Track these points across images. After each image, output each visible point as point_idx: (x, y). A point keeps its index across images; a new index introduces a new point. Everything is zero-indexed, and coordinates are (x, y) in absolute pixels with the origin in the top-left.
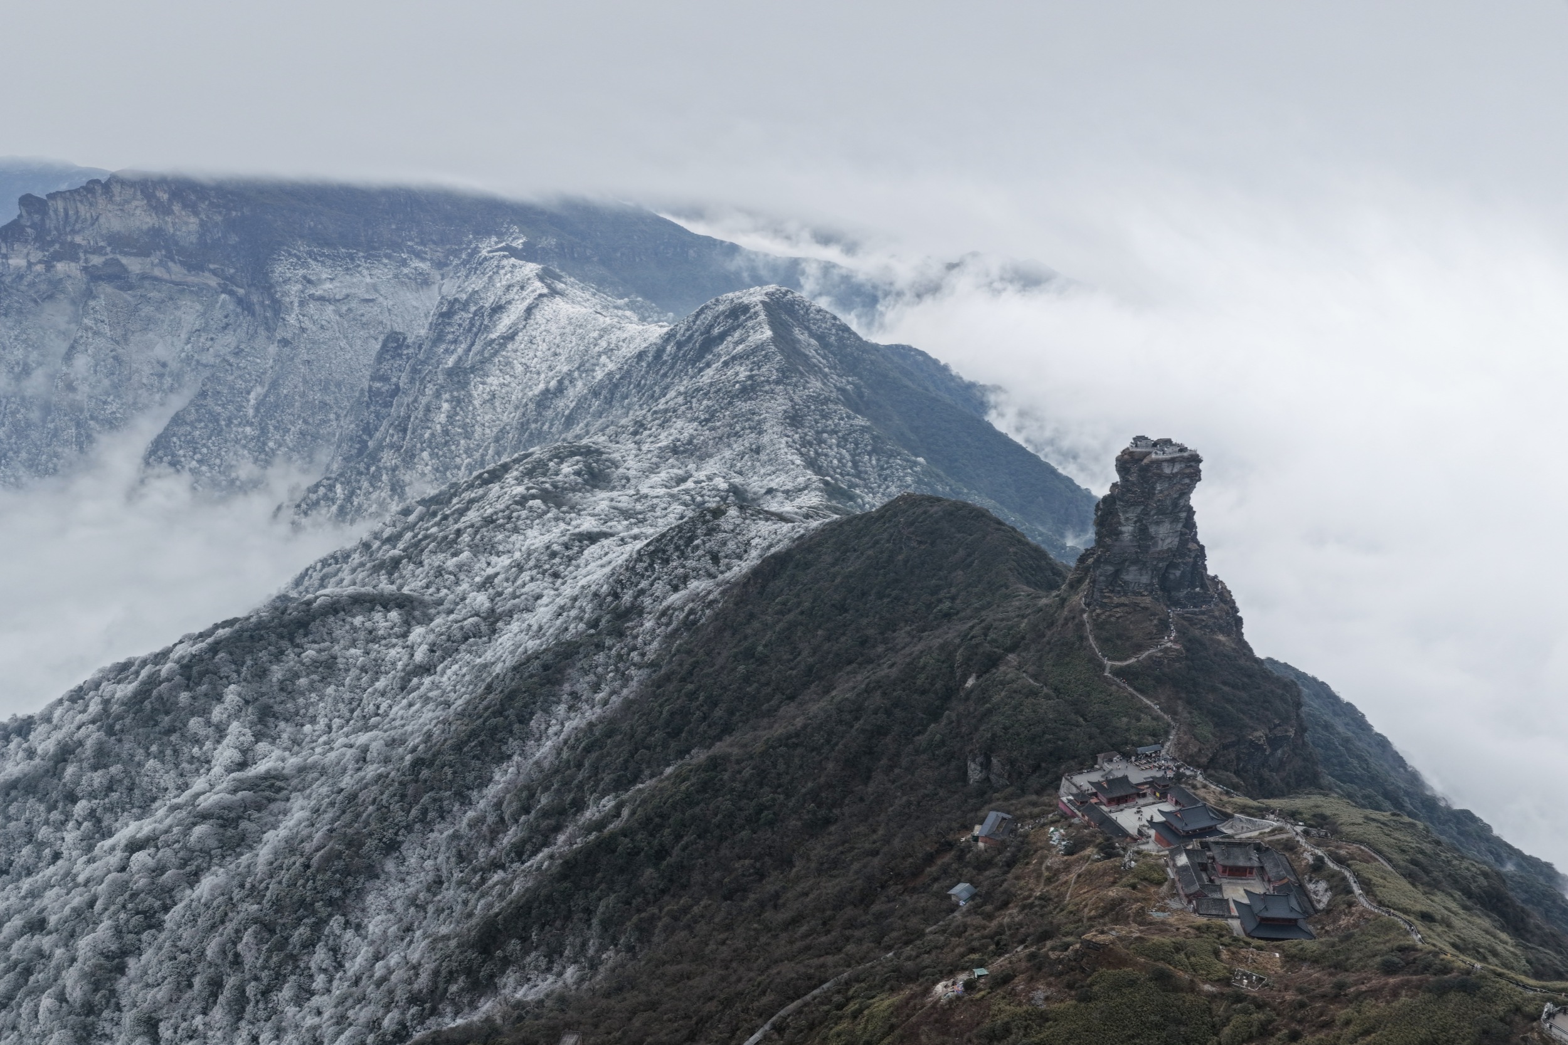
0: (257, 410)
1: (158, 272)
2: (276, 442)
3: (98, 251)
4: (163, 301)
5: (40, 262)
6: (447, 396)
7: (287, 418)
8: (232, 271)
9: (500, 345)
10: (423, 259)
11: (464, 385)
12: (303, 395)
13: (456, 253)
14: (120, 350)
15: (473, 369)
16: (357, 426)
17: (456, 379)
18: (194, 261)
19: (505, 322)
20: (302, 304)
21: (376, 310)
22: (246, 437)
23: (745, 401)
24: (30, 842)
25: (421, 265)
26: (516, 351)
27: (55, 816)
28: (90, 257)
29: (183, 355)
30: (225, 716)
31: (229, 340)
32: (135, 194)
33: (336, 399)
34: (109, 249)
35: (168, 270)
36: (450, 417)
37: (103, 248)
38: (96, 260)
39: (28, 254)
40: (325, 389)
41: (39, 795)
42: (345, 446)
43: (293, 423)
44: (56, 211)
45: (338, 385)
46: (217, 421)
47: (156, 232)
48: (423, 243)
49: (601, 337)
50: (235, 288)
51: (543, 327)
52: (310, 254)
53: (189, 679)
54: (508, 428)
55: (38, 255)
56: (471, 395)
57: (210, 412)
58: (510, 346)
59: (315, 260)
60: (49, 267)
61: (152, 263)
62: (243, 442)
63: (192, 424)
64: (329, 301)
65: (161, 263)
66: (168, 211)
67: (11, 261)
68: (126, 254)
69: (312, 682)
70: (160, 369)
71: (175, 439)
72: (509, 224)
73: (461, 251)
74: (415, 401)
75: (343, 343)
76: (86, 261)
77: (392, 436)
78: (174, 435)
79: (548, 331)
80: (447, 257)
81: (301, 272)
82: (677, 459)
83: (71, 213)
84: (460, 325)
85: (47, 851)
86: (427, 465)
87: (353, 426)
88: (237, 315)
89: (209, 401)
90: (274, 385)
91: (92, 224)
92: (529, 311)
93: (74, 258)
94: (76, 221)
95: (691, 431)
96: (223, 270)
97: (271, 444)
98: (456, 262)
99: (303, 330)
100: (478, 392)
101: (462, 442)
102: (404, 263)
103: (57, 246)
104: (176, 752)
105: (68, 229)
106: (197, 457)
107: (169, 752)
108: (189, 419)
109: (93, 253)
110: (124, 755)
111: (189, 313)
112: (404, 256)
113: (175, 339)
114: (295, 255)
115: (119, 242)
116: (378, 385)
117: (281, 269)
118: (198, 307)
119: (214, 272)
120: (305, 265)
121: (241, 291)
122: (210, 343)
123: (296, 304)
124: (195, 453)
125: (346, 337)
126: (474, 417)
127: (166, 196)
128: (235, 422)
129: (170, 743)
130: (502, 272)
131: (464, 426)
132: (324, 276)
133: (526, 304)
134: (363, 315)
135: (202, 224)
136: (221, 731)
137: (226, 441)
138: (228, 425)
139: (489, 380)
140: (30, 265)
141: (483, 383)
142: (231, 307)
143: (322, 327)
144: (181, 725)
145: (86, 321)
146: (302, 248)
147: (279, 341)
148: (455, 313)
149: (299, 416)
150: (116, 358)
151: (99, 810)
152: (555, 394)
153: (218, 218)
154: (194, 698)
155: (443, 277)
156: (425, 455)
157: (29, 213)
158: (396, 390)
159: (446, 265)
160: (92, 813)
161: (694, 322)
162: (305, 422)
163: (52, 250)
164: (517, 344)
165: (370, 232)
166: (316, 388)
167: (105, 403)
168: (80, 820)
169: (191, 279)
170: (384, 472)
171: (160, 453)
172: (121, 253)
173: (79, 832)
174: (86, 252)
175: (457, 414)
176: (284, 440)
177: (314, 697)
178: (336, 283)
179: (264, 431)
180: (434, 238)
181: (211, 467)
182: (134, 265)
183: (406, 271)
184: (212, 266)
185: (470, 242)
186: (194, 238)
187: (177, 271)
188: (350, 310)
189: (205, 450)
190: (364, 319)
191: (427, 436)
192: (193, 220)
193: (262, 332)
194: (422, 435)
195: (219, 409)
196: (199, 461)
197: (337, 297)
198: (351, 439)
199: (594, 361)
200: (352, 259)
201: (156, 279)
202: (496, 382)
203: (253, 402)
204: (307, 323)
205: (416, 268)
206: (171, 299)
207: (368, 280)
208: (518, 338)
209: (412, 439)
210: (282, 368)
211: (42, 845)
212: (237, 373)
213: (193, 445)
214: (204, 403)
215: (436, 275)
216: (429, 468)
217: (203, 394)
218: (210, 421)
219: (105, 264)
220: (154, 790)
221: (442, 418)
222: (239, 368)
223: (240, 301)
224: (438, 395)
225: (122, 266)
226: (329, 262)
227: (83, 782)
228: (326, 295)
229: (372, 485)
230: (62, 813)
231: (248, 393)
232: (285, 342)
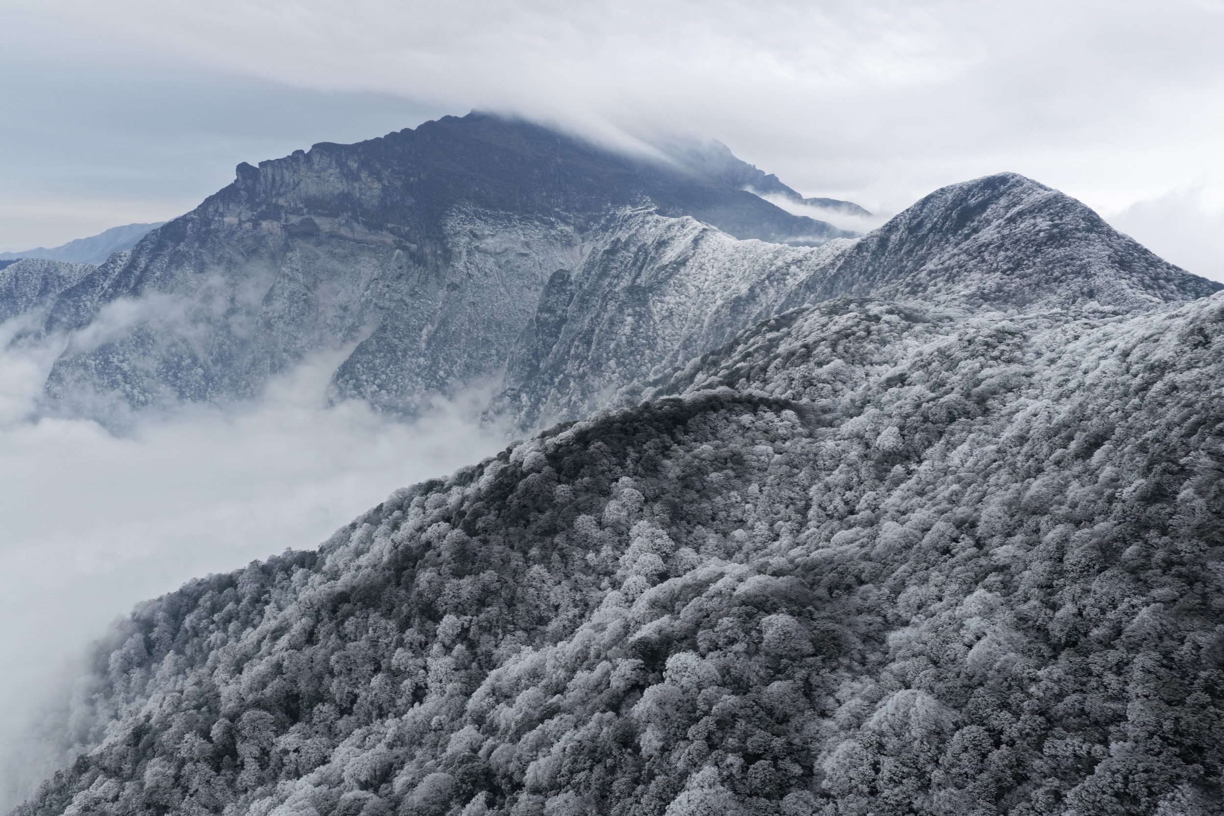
0: (429, 343)
1: (344, 231)
2: (446, 371)
3: (297, 211)
4: (346, 256)
5: (249, 220)
6: (630, 311)
7: (454, 352)
8: (407, 229)
9: (674, 269)
10: (568, 224)
11: (644, 302)
12: (468, 332)
13: (596, 219)
14: (310, 295)
15: (651, 289)
16: (528, 350)
17: (636, 297)
18: (374, 222)
19: (670, 255)
20: (469, 253)
21: (530, 263)
22: (419, 366)
23: (1057, 248)
24: (377, 670)
25: (567, 228)
26: (688, 275)
27: (411, 634)
28: (290, 216)
29: (363, 299)
30: (624, 513)
31: (404, 287)
32: (330, 163)
33: (497, 336)
34: (305, 210)
35: (352, 230)
36: (635, 330)
37: (301, 209)
38: (295, 220)
39: (240, 213)
40: (488, 328)
41: (384, 609)
42: (517, 369)
43: (459, 357)
44: (266, 177)
45: (499, 325)
46: (395, 352)
47: (345, 197)
48: (567, 210)
49: (776, 258)
50: (408, 244)
51: (710, 256)
52: (476, 213)
53: (559, 470)
54: (695, 337)
55: (246, 215)
56: (650, 312)
57: (389, 345)
58: (682, 271)
59: (480, 218)
60: (256, 224)
61: (340, 224)
62: (417, 370)
63: (373, 353)
64: (491, 254)
65: (348, 224)
66: (357, 179)
67: (225, 219)
68: (319, 215)
69: (728, 478)
70: (341, 312)
71: (359, 366)
72: (642, 194)
73: (600, 217)
74: (598, 316)
75: (503, 290)
76: (287, 220)
77: (577, 347)
78: (358, 362)
79: (716, 259)
80: (587, 223)
81: (469, 227)
82: (991, 305)
83: (277, 178)
84: (622, 262)
85: (407, 682)
86: (614, 372)
87: (525, 350)
88: (409, 267)
89: (389, 334)
90: (444, 323)
91: (294, 189)
92: (696, 241)
93: (277, 218)
94: (281, 186)
95: (997, 280)
96: (399, 229)
97: (441, 373)
98: (596, 227)
99: (470, 276)
100: (657, 309)
101: (647, 352)
102: (552, 226)
103: (264, 207)
104: (563, 557)
105: (274, 193)
106: (378, 381)
107: (555, 556)
108: (370, 349)
109: (293, 213)
110: (496, 560)
111: (368, 267)
112: (553, 219)
113: (355, 288)
114: (464, 212)
115: (314, 204)
116: (546, 315)
117: (452, 224)
118: (375, 262)
119: (391, 231)
120: (471, 221)
121: (413, 247)
122: (386, 289)
123: (464, 254)
124: (375, 379)
125: (504, 286)
126: (655, 331)
127: (355, 165)
128: (410, 353)
129: (555, 546)
130: (647, 226)
131: (647, 338)
132: (487, 232)
133: (691, 237)
134: (519, 267)
135: (384, 189)
136: (621, 534)
137: (402, 370)
138: (404, 356)
139: (667, 299)
140: (241, 222)
141: (661, 302)
142: (404, 260)
143: (486, 274)
144: (564, 525)
145: (284, 269)
146: (469, 208)
147: (448, 286)
148: (618, 251)
149: (465, 351)
150: (306, 301)
151: (473, 629)
152: (747, 301)
153: (398, 184)
154: (575, 492)
155: (583, 240)
156: (612, 363)
157: (244, 178)
158: (563, 320)
159: (587, 230)
160: (463, 635)
161: (921, 210)
162: (470, 356)
163: (259, 210)
164: (688, 270)
165: (525, 198)
166: (480, 327)
167: (296, 338)
168: (448, 642)
169: (371, 237)
170: (571, 380)
171: (347, 377)
172: (315, 213)
173: (448, 659)
174: (286, 212)
175: (641, 327)
176: (452, 371)
177: (735, 495)
178: (497, 239)
179: (435, 361)
180: (577, 206)
181: (389, 392)
182: (324, 224)
183: (553, 232)
184: (389, 226)
185: (609, 210)
186: (375, 202)
187: (360, 231)
188: (508, 262)
189: (384, 377)
190: (520, 271)
191: (612, 346)
192: (376, 185)
193: (432, 278)
194: (608, 346)
195: (396, 341)
196: (378, 386)
197: (498, 250)
198: (523, 362)
199: (784, 271)
200: (510, 221)
201: (341, 237)
202: (673, 301)
203: (424, 337)
204: (473, 270)
205: (561, 231)
206: (353, 255)
207: (522, 238)
208: (690, 263)
209: (597, 349)
210: (450, 308)
211: (396, 674)
212: (412, 312)
213: (373, 371)
214: (384, 336)
215: (577, 238)
216: (617, 375)
217: (383, 329)
218: (389, 352)
219: (302, 223)
220: (543, 607)
221: (627, 330)
222: (413, 308)
223: (412, 255)
224: (621, 310)
225: (315, 225)
226: (491, 221)
227: (447, 591)
228: (488, 248)
229: (559, 392)
230: (421, 632)
231: (421, 330)
232: (453, 287)
